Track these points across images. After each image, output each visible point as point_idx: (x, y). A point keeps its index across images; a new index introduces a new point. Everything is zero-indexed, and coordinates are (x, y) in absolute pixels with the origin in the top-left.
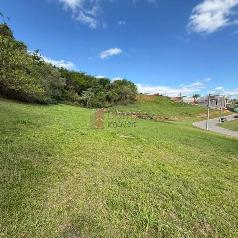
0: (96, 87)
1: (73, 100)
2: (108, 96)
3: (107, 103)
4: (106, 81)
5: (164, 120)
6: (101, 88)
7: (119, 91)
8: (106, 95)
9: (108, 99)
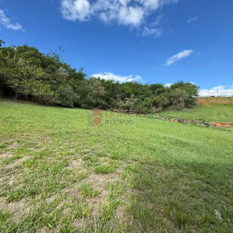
0: (143, 93)
1: (117, 107)
2: (155, 101)
3: (154, 108)
4: (158, 86)
5: (230, 127)
6: (149, 94)
7: (170, 95)
8: (153, 100)
9: (155, 104)
